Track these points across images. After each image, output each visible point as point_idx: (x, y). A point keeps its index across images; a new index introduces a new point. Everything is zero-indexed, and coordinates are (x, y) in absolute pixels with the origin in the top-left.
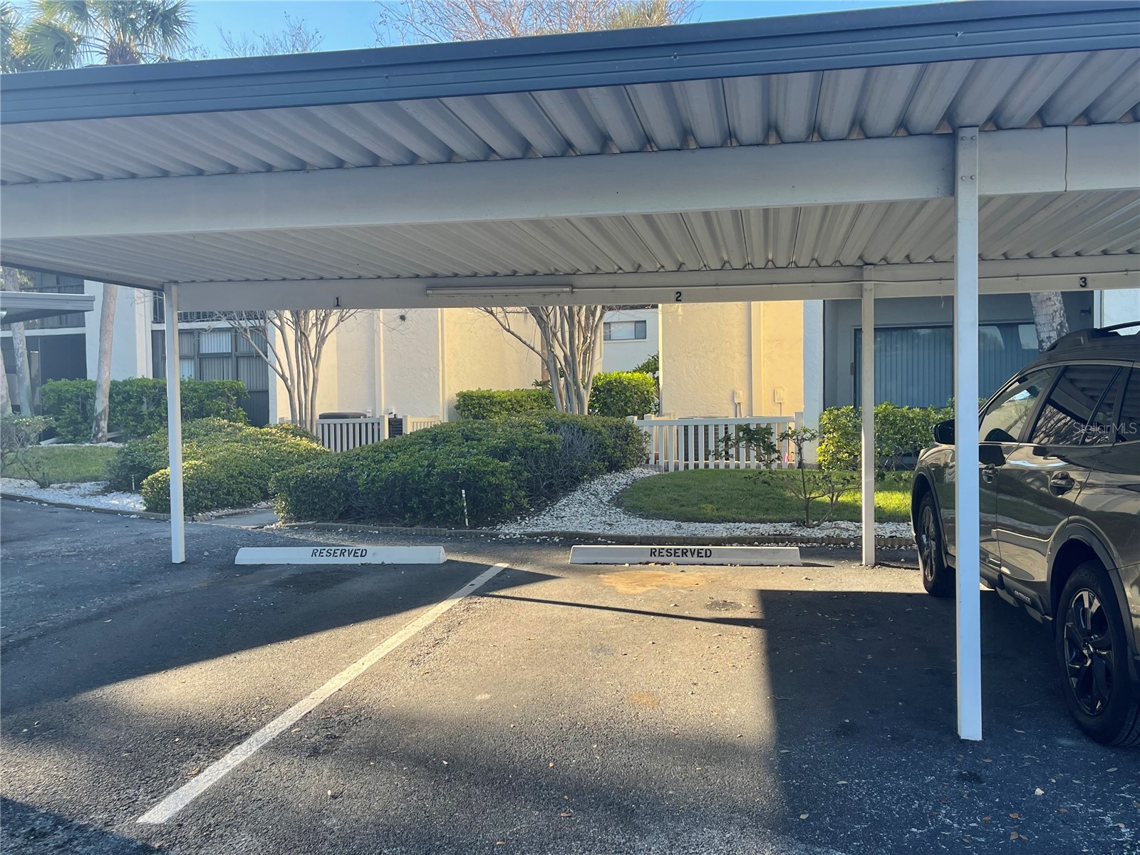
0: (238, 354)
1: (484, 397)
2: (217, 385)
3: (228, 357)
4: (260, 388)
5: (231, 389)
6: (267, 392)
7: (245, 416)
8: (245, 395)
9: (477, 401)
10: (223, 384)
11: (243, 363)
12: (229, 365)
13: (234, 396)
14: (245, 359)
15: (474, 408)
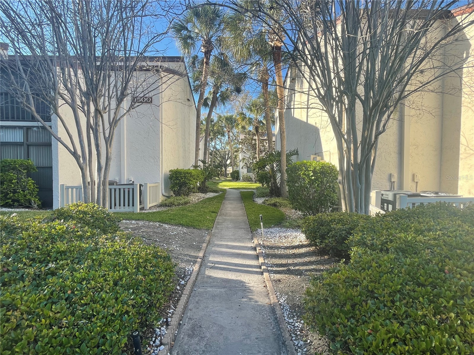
0: (28, 143)
1: (187, 173)
2: (9, 162)
3: (21, 145)
4: (46, 165)
5: (21, 165)
6: (51, 168)
7: (33, 183)
8: (34, 170)
9: (183, 175)
10: (15, 162)
11: (32, 150)
12: (22, 151)
13: (24, 170)
14: (34, 148)
15: (182, 179)
